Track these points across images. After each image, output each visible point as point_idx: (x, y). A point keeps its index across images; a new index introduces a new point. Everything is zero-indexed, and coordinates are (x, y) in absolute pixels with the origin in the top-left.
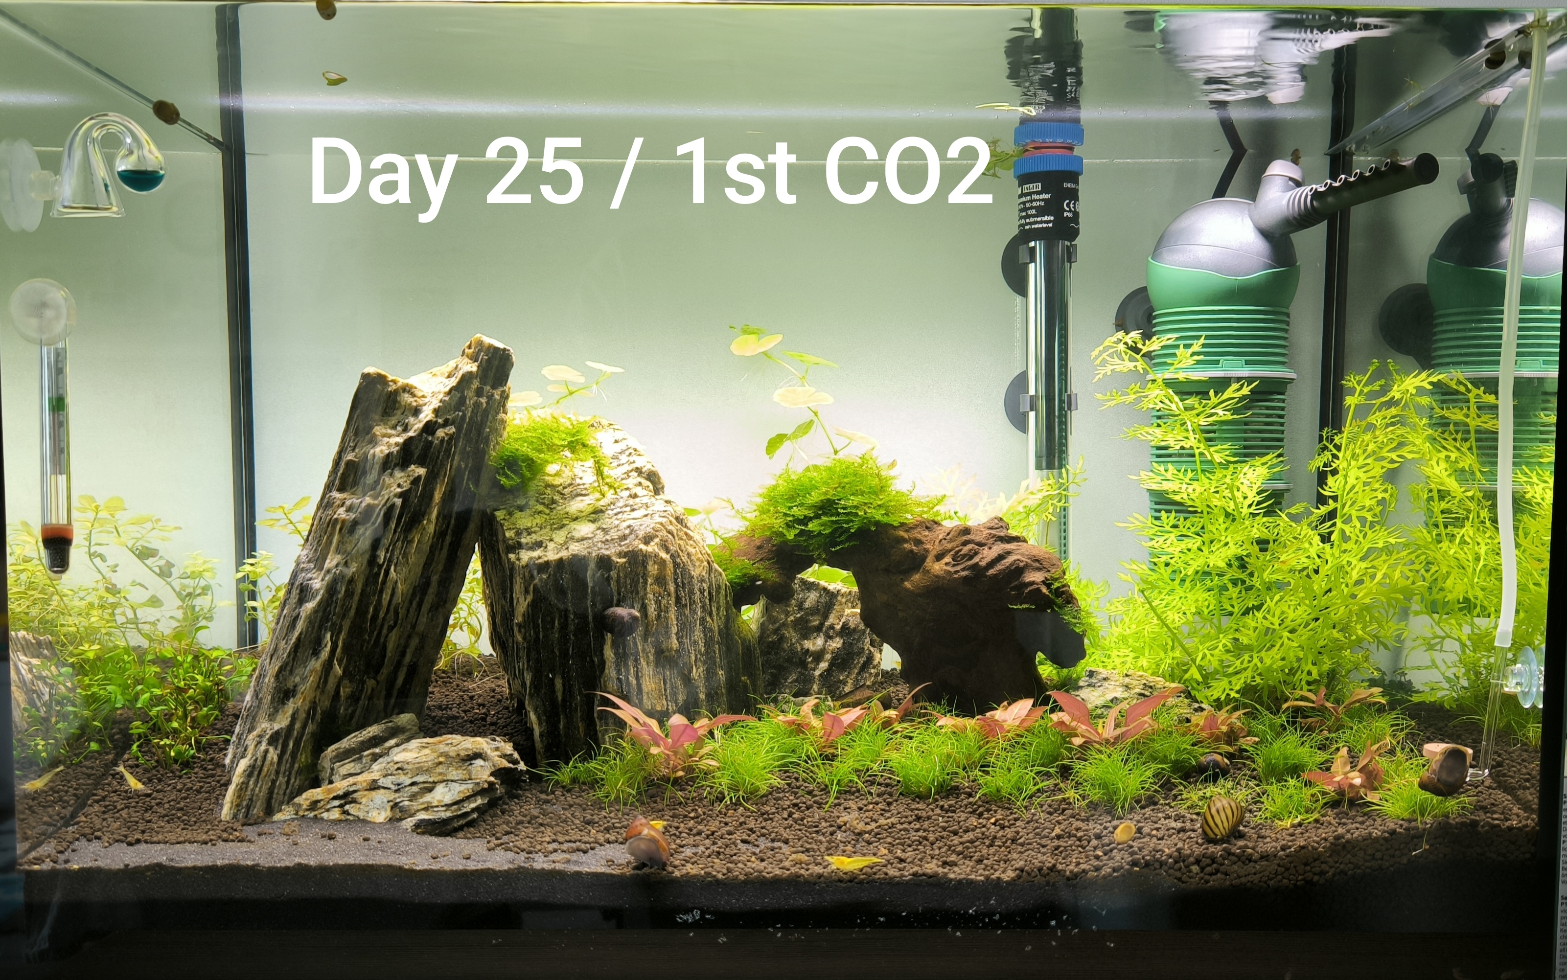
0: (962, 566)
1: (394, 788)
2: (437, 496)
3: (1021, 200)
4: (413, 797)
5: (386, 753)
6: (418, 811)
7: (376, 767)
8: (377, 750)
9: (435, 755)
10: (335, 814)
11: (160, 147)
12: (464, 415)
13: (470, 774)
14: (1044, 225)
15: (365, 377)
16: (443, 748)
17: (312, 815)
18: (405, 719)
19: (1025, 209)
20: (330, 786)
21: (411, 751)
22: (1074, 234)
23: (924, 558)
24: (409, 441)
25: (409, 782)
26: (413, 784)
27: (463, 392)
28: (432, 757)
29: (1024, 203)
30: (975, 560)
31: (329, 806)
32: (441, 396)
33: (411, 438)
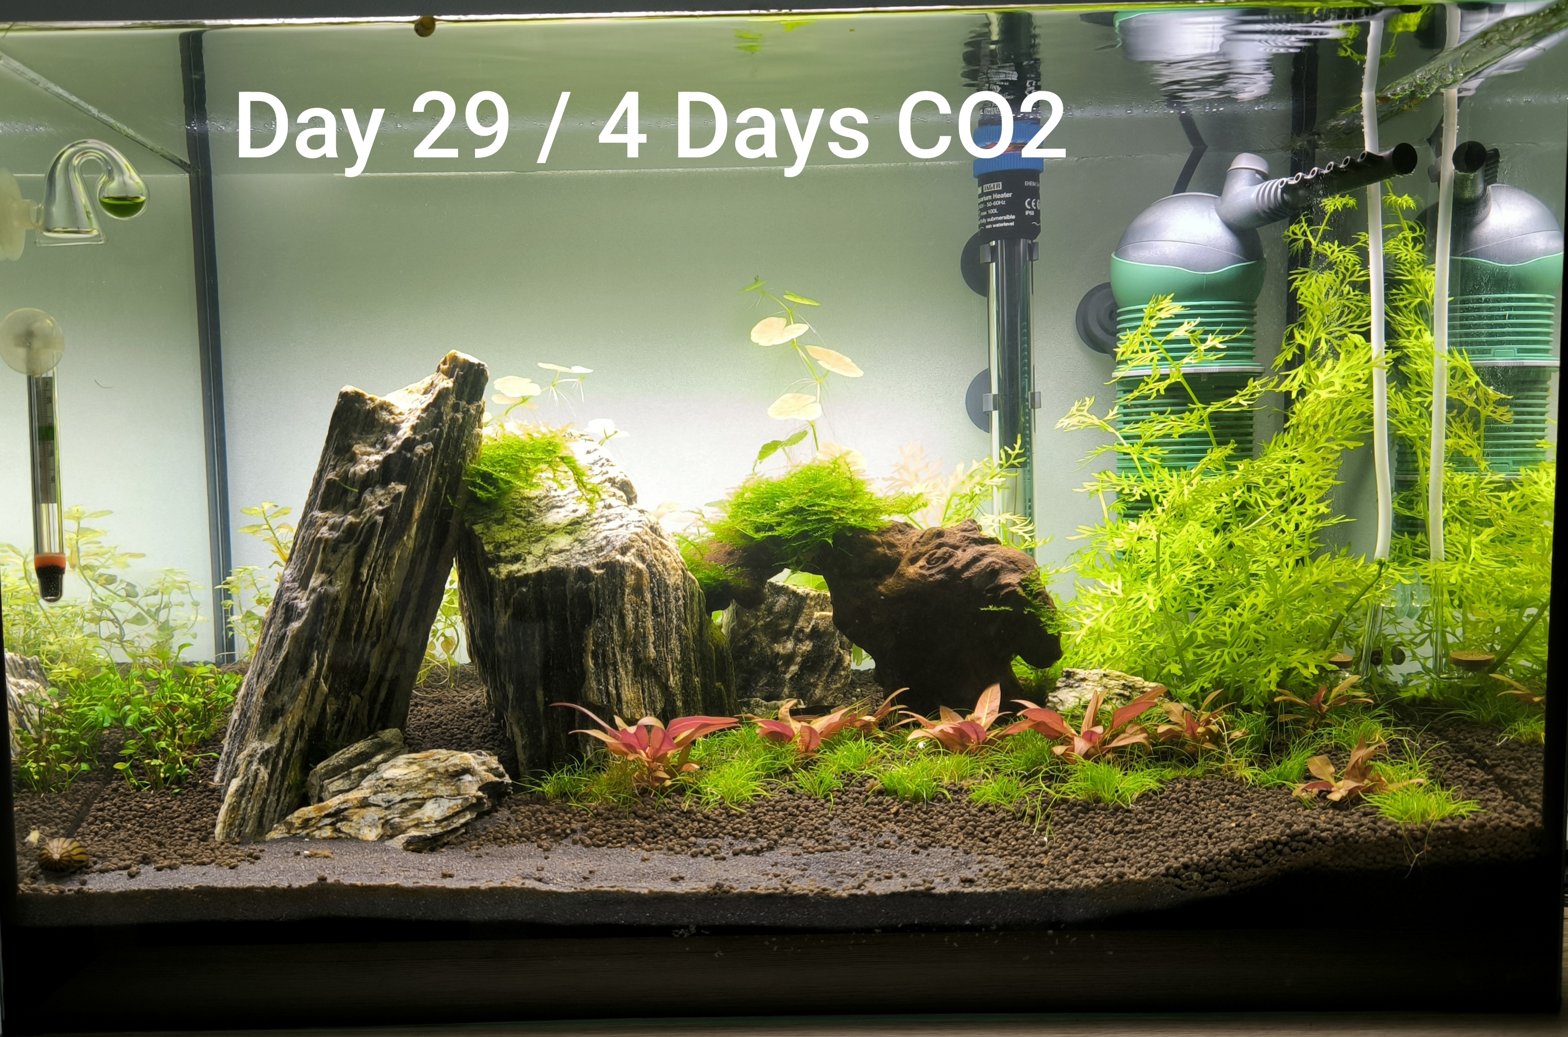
0: (937, 569)
1: (384, 805)
2: (417, 512)
3: (982, 200)
4: (404, 814)
5: (374, 769)
6: (409, 827)
7: (365, 783)
8: (365, 766)
9: (424, 771)
10: (327, 832)
11: (139, 172)
12: (441, 431)
13: (458, 789)
14: (1006, 224)
15: (344, 396)
16: (431, 764)
17: (304, 833)
18: (390, 734)
19: (986, 209)
20: (321, 804)
21: (399, 767)
22: (1036, 231)
23: (897, 562)
24: (388, 458)
25: (399, 798)
26: (403, 801)
27: (440, 408)
28: (421, 774)
29: (985, 202)
30: (951, 562)
31: (320, 824)
32: (418, 413)
33: (390, 456)
